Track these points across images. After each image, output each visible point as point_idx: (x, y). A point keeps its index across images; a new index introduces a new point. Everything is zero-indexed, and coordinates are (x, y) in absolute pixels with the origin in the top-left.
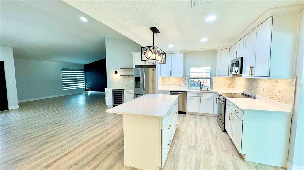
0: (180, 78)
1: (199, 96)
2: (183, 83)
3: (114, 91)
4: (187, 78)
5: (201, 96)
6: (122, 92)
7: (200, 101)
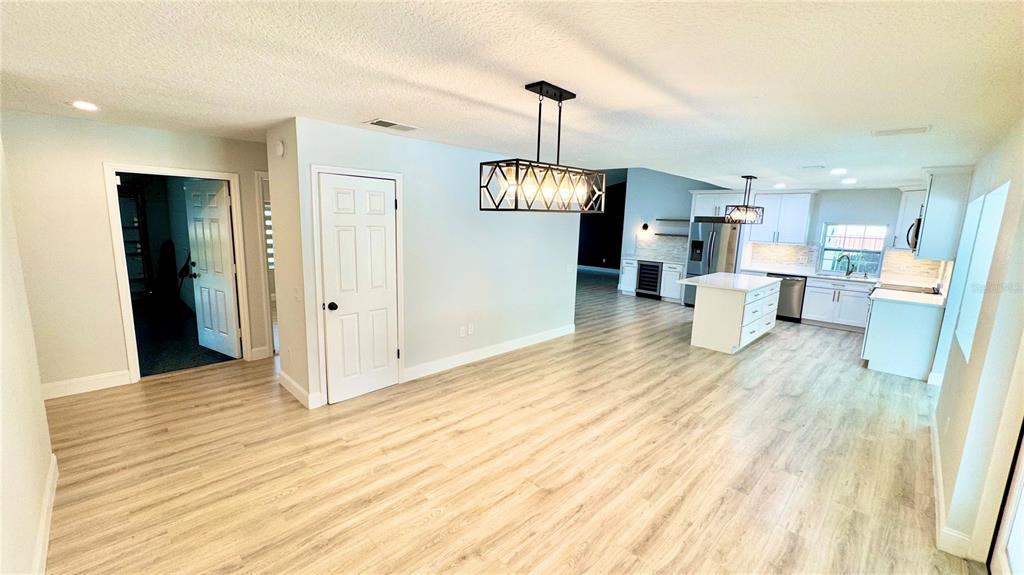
0: (798, 248)
1: (836, 287)
2: (803, 258)
3: (642, 265)
4: (815, 247)
5: (841, 288)
6: (658, 267)
7: (836, 297)
